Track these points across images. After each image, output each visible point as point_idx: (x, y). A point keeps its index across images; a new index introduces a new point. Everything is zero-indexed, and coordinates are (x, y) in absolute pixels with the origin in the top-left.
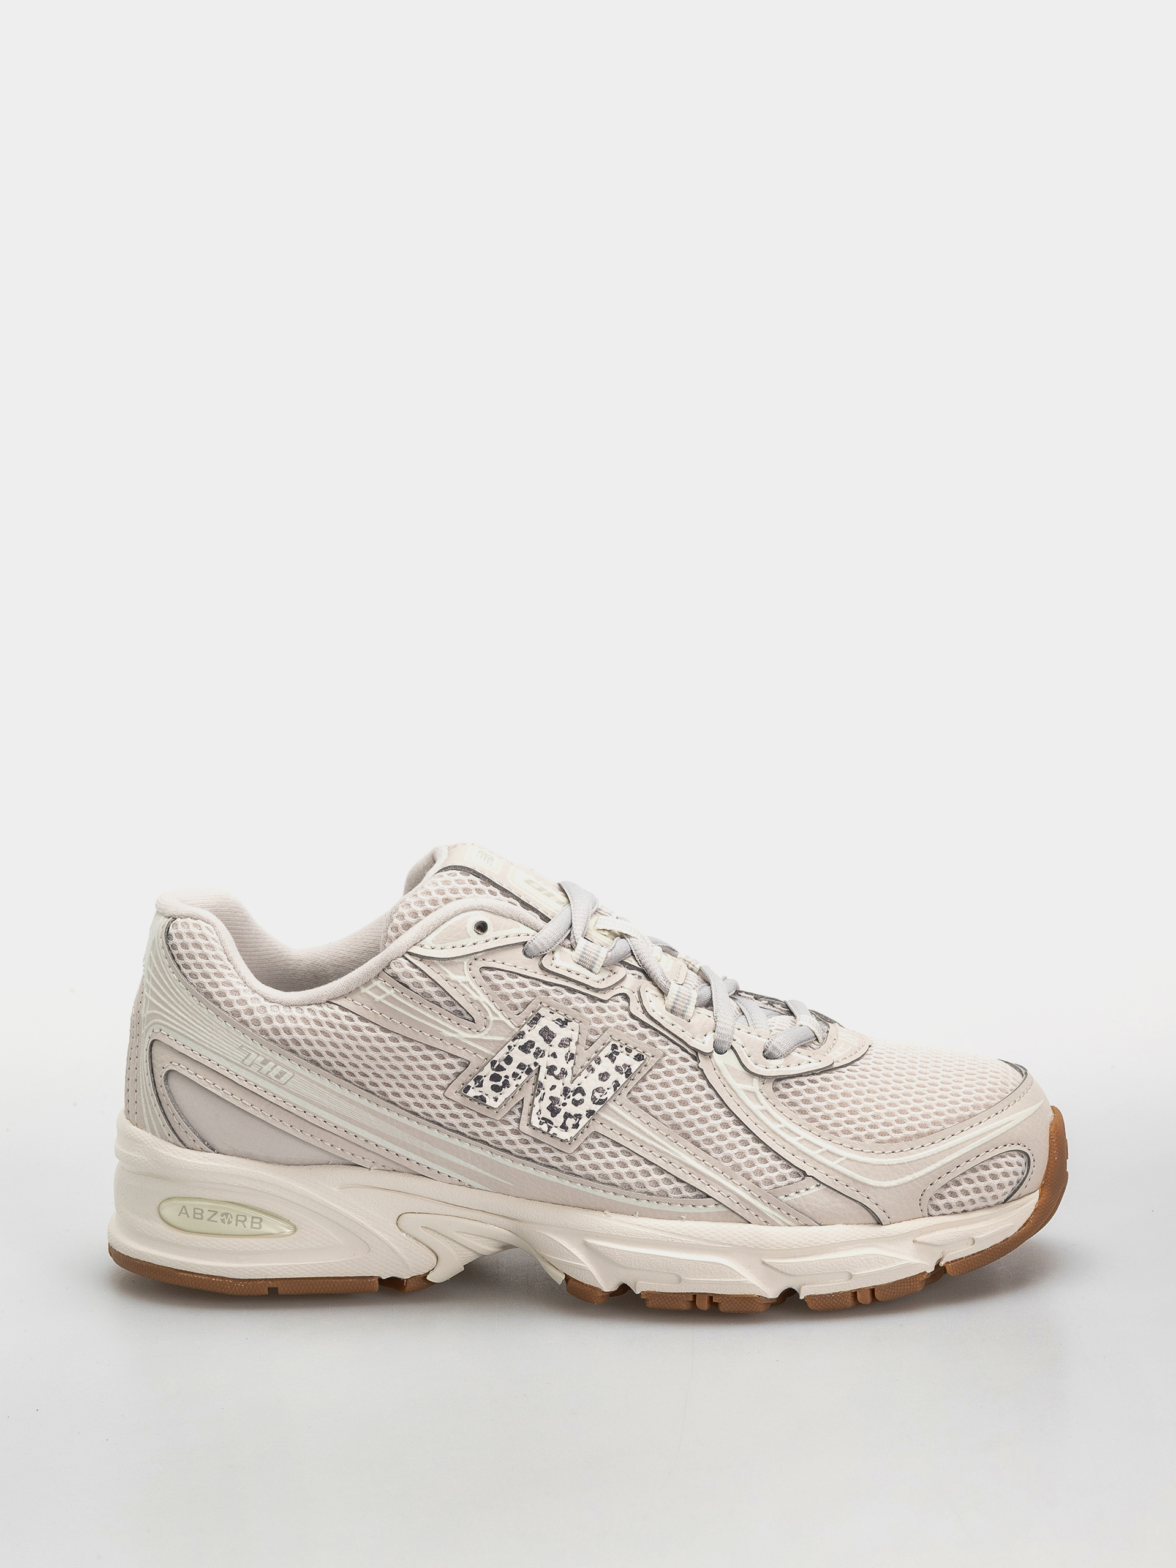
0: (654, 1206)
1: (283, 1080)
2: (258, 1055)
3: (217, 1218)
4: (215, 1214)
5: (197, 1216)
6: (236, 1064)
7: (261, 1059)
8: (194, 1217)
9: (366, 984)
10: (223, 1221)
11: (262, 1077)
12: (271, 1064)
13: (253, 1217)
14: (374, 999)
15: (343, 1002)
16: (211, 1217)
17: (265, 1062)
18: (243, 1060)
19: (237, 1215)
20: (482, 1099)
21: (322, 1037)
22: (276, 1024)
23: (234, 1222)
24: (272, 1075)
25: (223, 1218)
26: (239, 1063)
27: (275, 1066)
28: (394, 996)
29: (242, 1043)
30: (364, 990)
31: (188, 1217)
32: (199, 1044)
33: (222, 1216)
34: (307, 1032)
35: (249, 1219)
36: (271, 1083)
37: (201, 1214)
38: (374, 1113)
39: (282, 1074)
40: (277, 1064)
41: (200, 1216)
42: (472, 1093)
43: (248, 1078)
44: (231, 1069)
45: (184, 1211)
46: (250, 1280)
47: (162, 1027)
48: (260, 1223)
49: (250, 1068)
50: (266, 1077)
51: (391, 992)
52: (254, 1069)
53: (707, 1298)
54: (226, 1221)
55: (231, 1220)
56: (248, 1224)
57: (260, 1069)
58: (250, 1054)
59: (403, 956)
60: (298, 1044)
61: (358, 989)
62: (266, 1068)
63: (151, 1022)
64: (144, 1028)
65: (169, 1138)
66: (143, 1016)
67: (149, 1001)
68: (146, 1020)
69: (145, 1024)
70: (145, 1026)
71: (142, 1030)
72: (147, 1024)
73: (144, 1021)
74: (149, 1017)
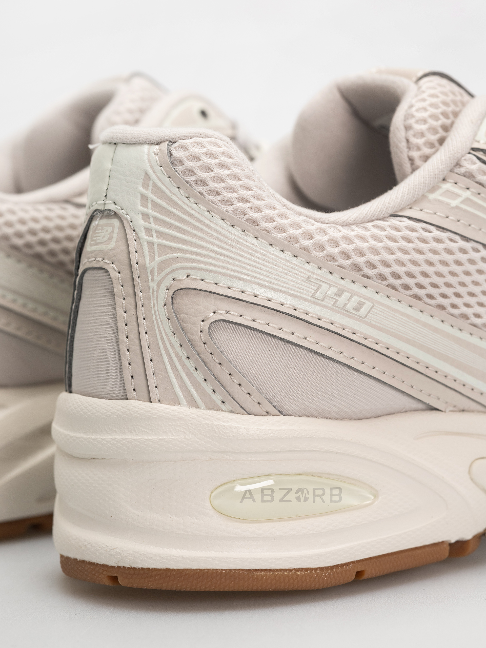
1: (363, 311)
2: (331, 285)
3: (292, 496)
4: (288, 493)
5: (266, 498)
6: (306, 300)
7: (334, 290)
8: (262, 501)
9: (433, 189)
10: (298, 499)
11: (338, 312)
12: (346, 295)
13: (332, 489)
14: (448, 204)
15: (408, 213)
16: (285, 495)
17: (339, 294)
18: (314, 294)
19: (314, 490)
21: (400, 255)
22: (344, 246)
23: (311, 497)
24: (350, 307)
25: (297, 495)
26: (309, 298)
27: (351, 297)
28: (473, 198)
29: (309, 274)
30: (432, 196)
31: (254, 501)
32: (254, 283)
33: (297, 493)
34: (382, 251)
35: (328, 491)
36: (350, 317)
37: (271, 495)
38: (458, 341)
39: (361, 304)
40: (353, 294)
41: (269, 498)
43: (321, 314)
44: (299, 306)
45: (248, 495)
46: (337, 566)
47: (190, 271)
48: (339, 495)
49: (323, 303)
50: (344, 311)
51: (467, 194)
52: (328, 302)
54: (302, 499)
55: (307, 496)
56: (327, 497)
57: (335, 302)
58: (320, 286)
59: (470, 153)
60: (373, 267)
61: (424, 196)
62: (342, 300)
63: (168, 270)
64: (153, 280)
65: (222, 406)
66: (148, 265)
67: (156, 247)
68: (156, 269)
69: (156, 274)
70: (155, 278)
71: (151, 284)
72: (159, 273)
73: (152, 271)
74: (162, 266)
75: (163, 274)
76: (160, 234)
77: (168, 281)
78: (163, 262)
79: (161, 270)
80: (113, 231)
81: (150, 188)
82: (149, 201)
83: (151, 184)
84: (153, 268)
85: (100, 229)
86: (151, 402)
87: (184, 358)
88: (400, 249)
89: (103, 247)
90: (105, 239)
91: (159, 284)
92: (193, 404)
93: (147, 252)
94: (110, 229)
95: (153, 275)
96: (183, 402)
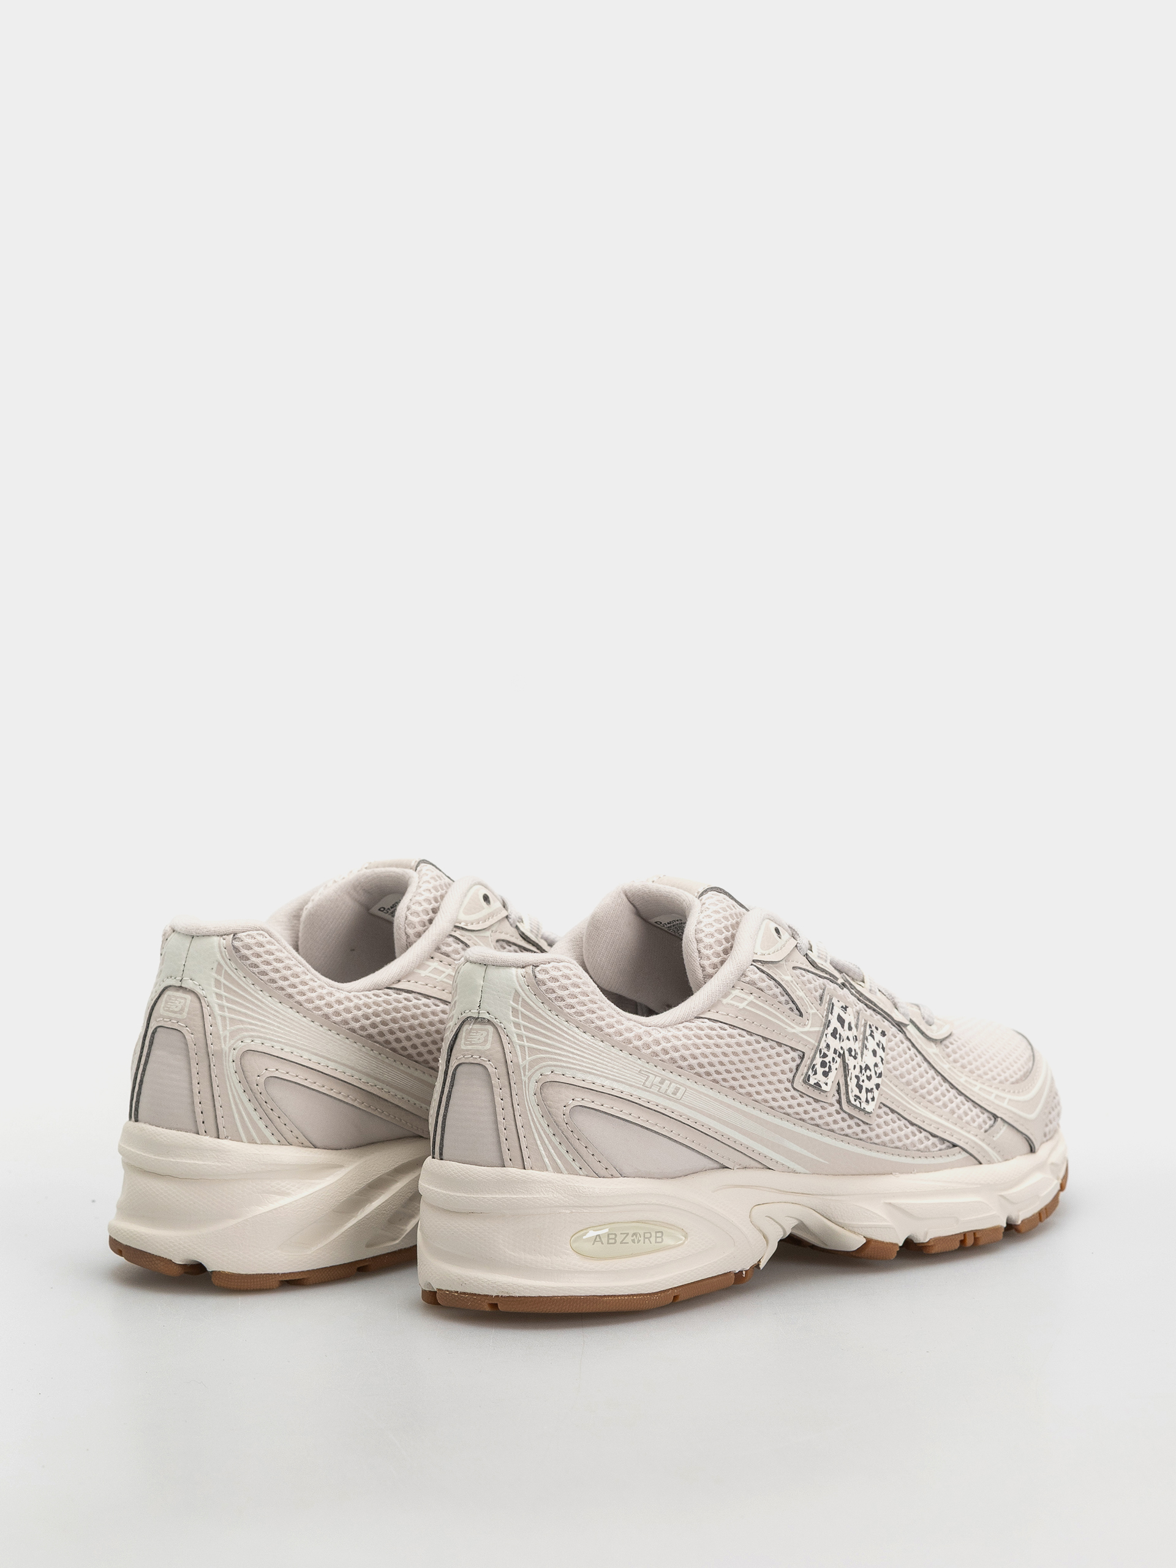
0: (923, 1161)
1: (679, 1095)
2: (656, 1076)
3: (629, 1239)
4: (626, 1236)
5: (611, 1241)
6: (639, 1088)
7: (658, 1079)
8: (608, 1243)
9: (725, 996)
10: (633, 1241)
11: (661, 1096)
12: (667, 1082)
13: (656, 1232)
14: (737, 1007)
15: (708, 1015)
16: (624, 1239)
17: (662, 1082)
18: (644, 1083)
19: (644, 1233)
20: (817, 1085)
21: (704, 1049)
22: (664, 1044)
23: (642, 1241)
24: (669, 1092)
25: (633, 1238)
26: (641, 1086)
27: (670, 1084)
28: (755, 1001)
29: (640, 1067)
30: (725, 1001)
31: (602, 1244)
32: (601, 1076)
33: (632, 1236)
34: (692, 1048)
35: (653, 1234)
36: (670, 1100)
37: (615, 1239)
38: (744, 1114)
39: (677, 1089)
40: (671, 1081)
41: (613, 1241)
42: (812, 1081)
43: (650, 1099)
44: (635, 1093)
45: (598, 1239)
46: (661, 1292)
47: (553, 1068)
48: (661, 1237)
49: (651, 1090)
50: (665, 1095)
51: (751, 998)
52: (655, 1089)
53: (973, 1234)
54: (636, 1241)
55: (640, 1239)
56: (653, 1239)
57: (659, 1089)
58: (649, 1076)
59: (752, 965)
60: (685, 1059)
61: (719, 1001)
62: (664, 1087)
63: (536, 1067)
64: (525, 1075)
65: (580, 1172)
66: (521, 1063)
67: (526, 1049)
68: (527, 1066)
69: (527, 1070)
70: (527, 1073)
71: (523, 1078)
72: (529, 1070)
73: (524, 1068)
74: (532, 1064)
75: (533, 1070)
76: (529, 1039)
77: (537, 1076)
78: (533, 1061)
79: (531, 1067)
80: (488, 1035)
81: (520, 1003)
82: (520, 1013)
83: (520, 999)
84: (525, 1066)
85: (474, 1033)
86: (525, 1169)
87: (551, 1135)
88: (704, 1045)
89: (480, 1047)
90: (481, 1041)
91: (529, 1079)
92: (558, 1170)
93: (519, 1054)
94: (485, 1033)
95: (525, 1072)
96: (550, 1169)
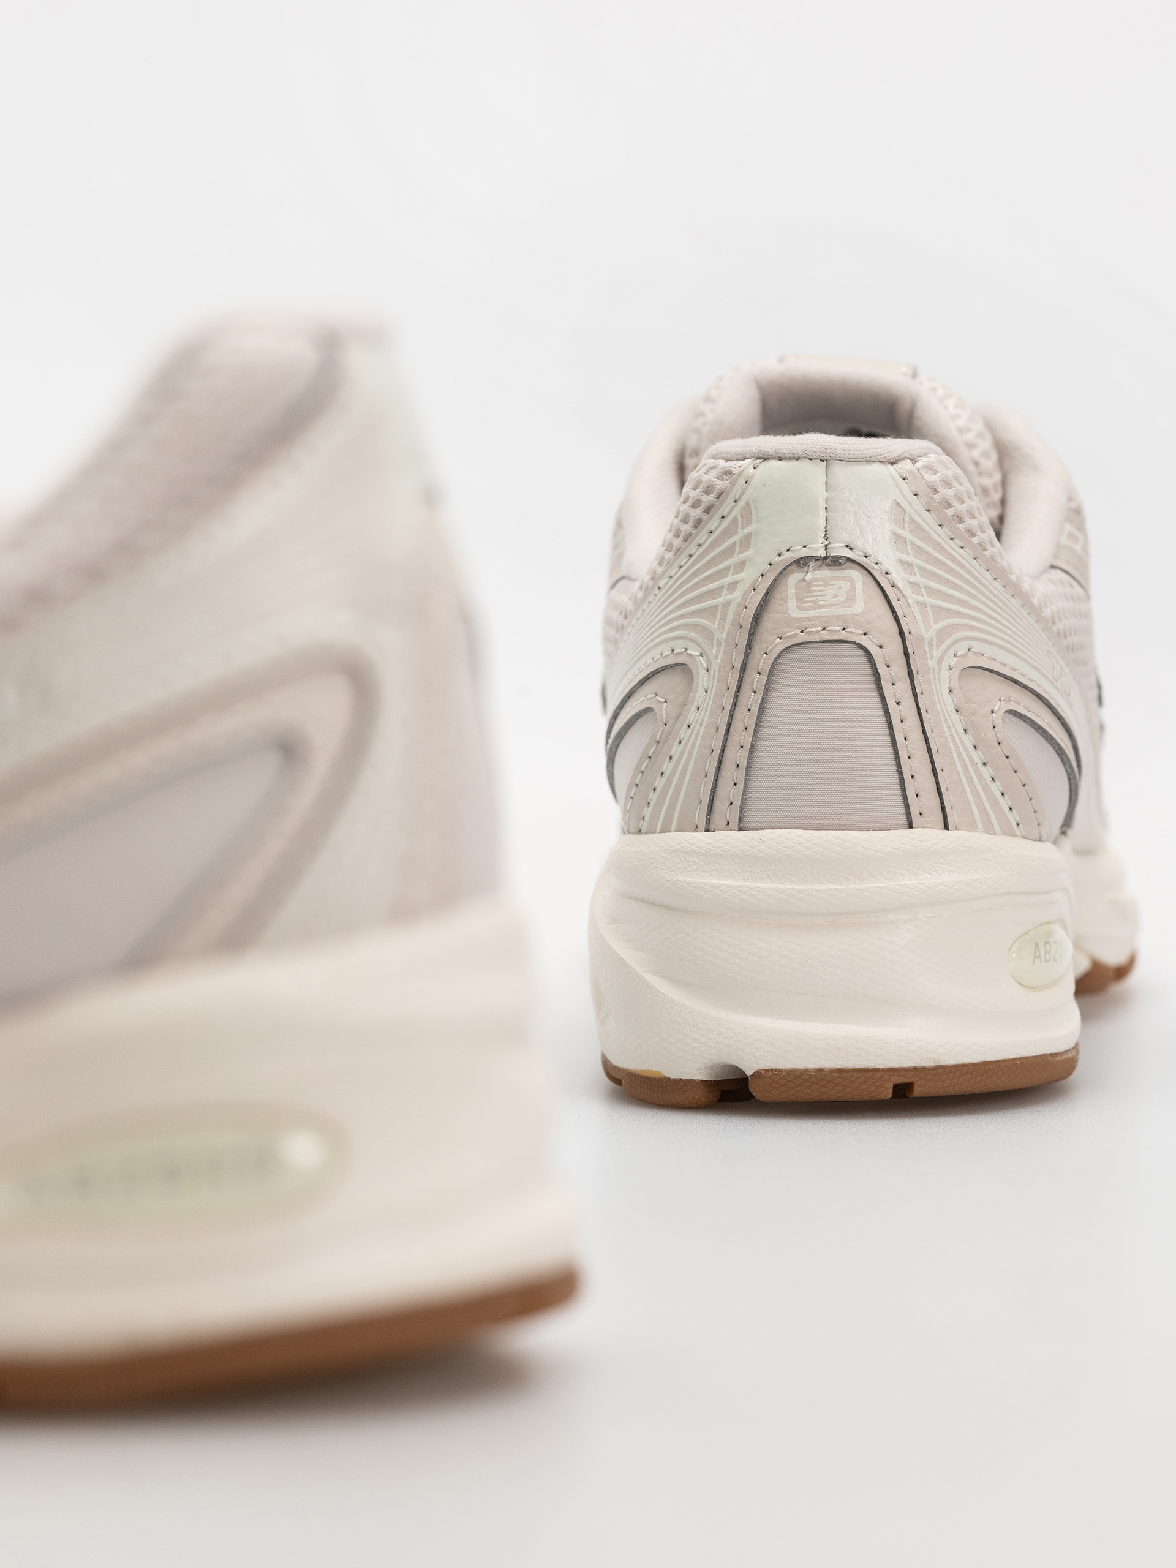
2: (1057, 661)
5: (1047, 956)
8: (1045, 960)
24: (1067, 692)
27: (1065, 677)
31: (1041, 961)
41: (1049, 956)
45: (1037, 953)
47: (969, 643)
63: (949, 641)
64: (932, 656)
66: (925, 636)
67: (929, 608)
68: (934, 642)
69: (935, 648)
70: (934, 652)
71: (929, 661)
72: (938, 647)
73: (930, 643)
74: (942, 634)
75: (944, 646)
76: (931, 592)
77: (951, 658)
78: (942, 630)
79: (940, 641)
80: (853, 587)
81: (907, 525)
82: (909, 543)
83: (907, 518)
84: (932, 640)
86: (946, 827)
87: (980, 764)
90: (840, 599)
91: (940, 661)
92: (990, 829)
93: (919, 617)
95: (931, 649)
96: (980, 826)
